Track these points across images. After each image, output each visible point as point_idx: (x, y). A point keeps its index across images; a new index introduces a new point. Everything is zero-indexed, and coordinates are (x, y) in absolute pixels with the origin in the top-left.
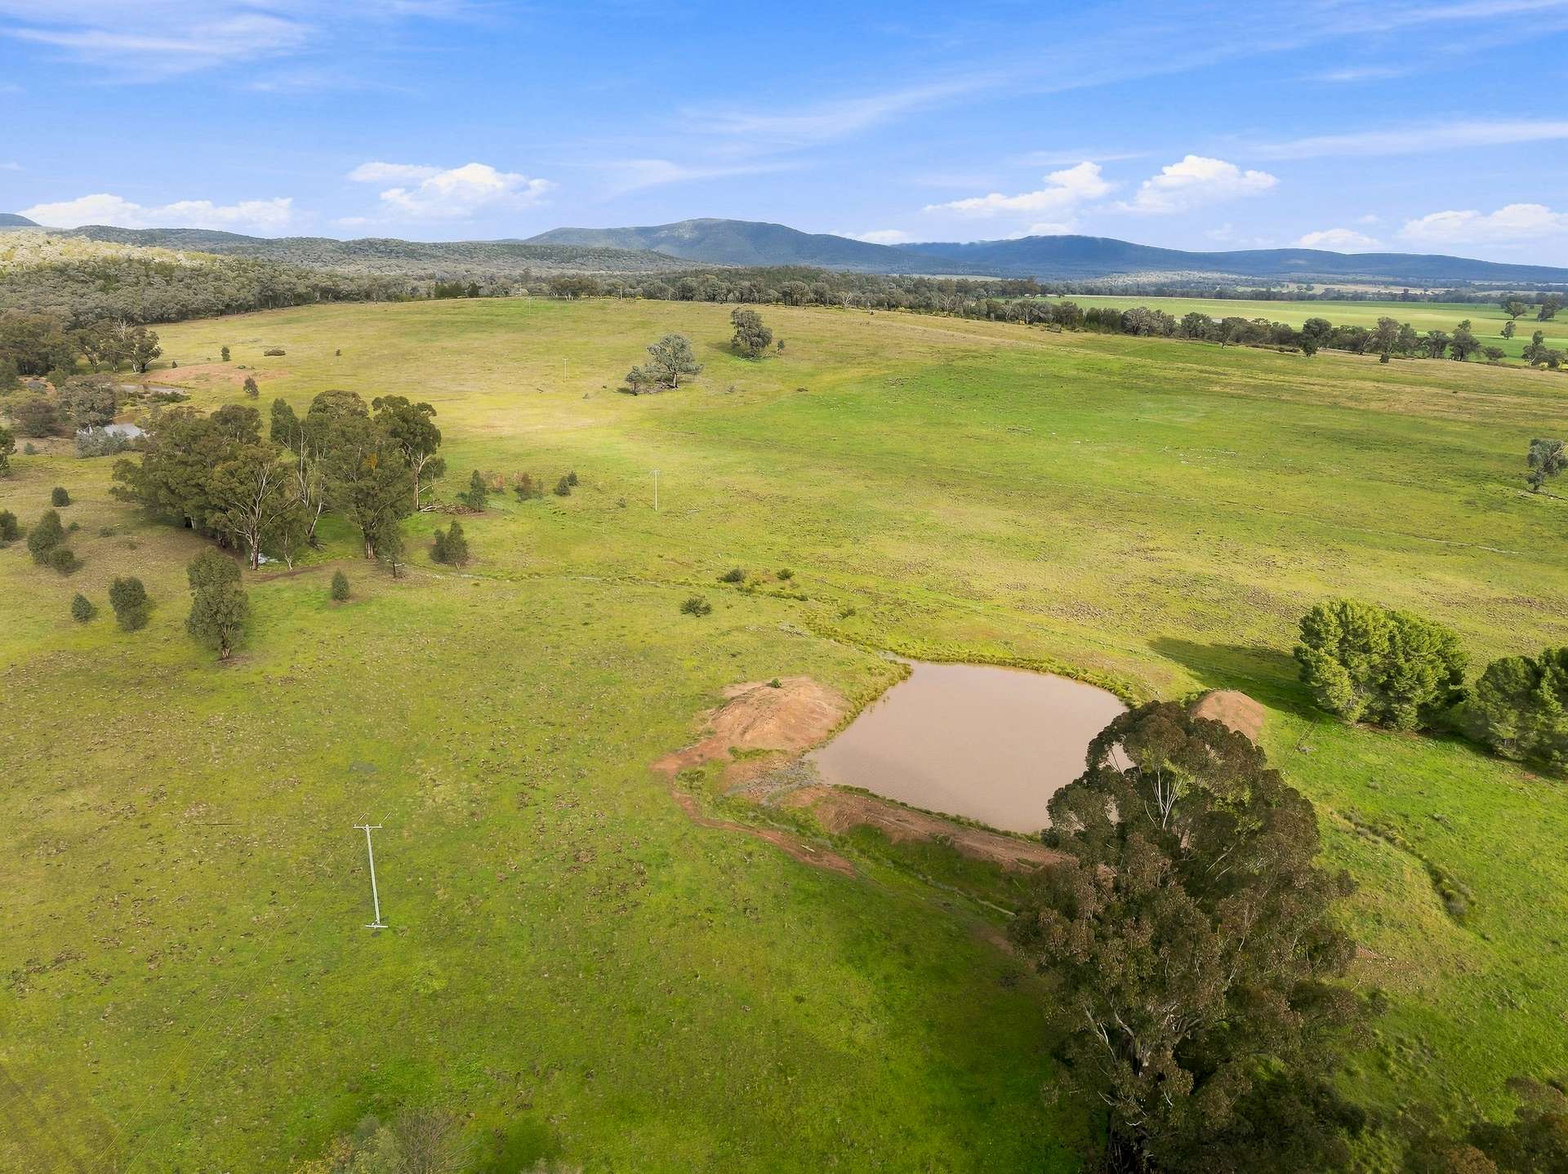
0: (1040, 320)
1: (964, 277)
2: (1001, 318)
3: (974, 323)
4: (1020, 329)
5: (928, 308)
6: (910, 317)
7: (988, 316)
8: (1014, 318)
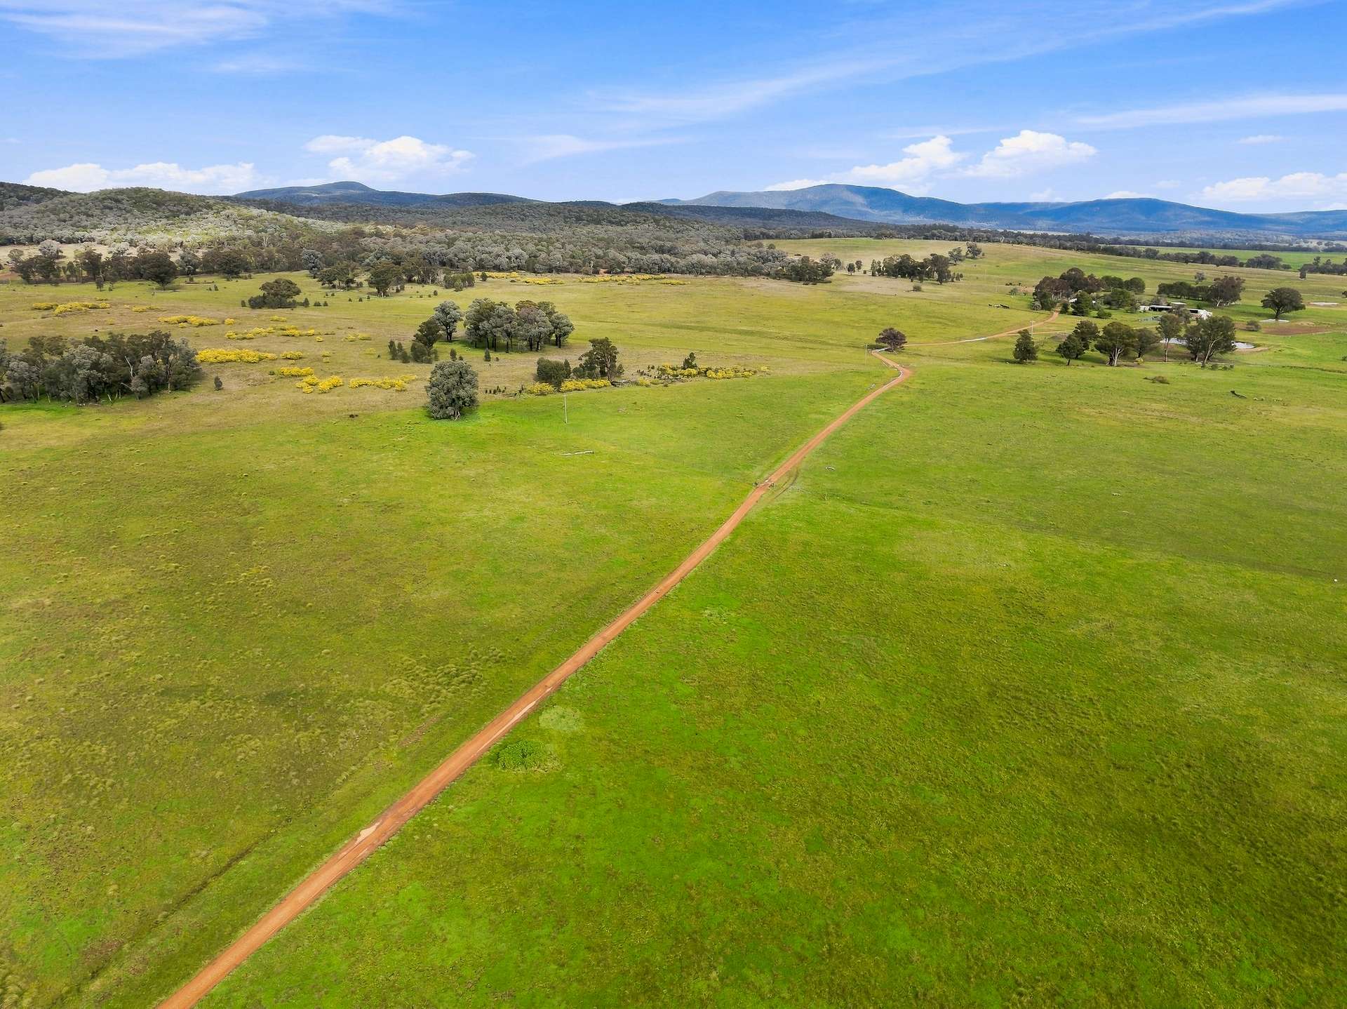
0: (1082, 249)
1: (1045, 232)
2: (1065, 248)
3: (1054, 250)
4: (1073, 252)
5: (1034, 244)
6: (1027, 247)
7: (1059, 248)
8: (1070, 249)
